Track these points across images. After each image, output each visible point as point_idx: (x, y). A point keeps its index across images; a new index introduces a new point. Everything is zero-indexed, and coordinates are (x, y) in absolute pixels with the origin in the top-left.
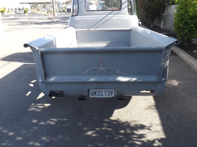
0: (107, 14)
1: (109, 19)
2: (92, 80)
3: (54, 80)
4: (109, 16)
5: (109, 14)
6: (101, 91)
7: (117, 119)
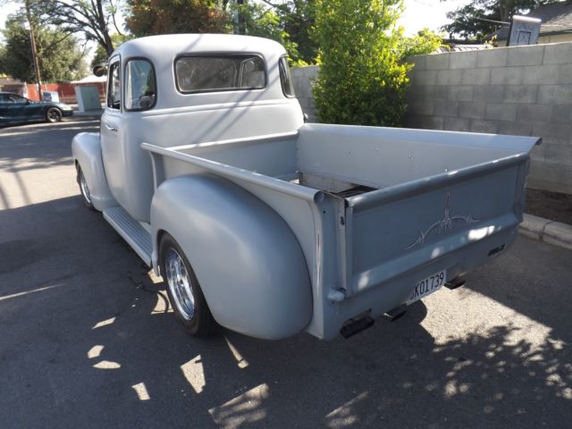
0: (236, 98)
1: (244, 112)
2: (436, 253)
3: (370, 281)
4: (242, 103)
5: (243, 98)
6: (425, 281)
7: (448, 340)
